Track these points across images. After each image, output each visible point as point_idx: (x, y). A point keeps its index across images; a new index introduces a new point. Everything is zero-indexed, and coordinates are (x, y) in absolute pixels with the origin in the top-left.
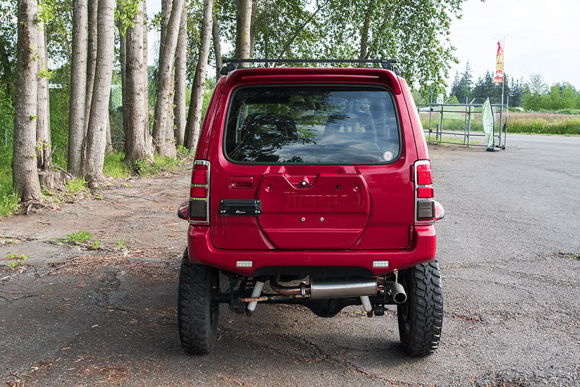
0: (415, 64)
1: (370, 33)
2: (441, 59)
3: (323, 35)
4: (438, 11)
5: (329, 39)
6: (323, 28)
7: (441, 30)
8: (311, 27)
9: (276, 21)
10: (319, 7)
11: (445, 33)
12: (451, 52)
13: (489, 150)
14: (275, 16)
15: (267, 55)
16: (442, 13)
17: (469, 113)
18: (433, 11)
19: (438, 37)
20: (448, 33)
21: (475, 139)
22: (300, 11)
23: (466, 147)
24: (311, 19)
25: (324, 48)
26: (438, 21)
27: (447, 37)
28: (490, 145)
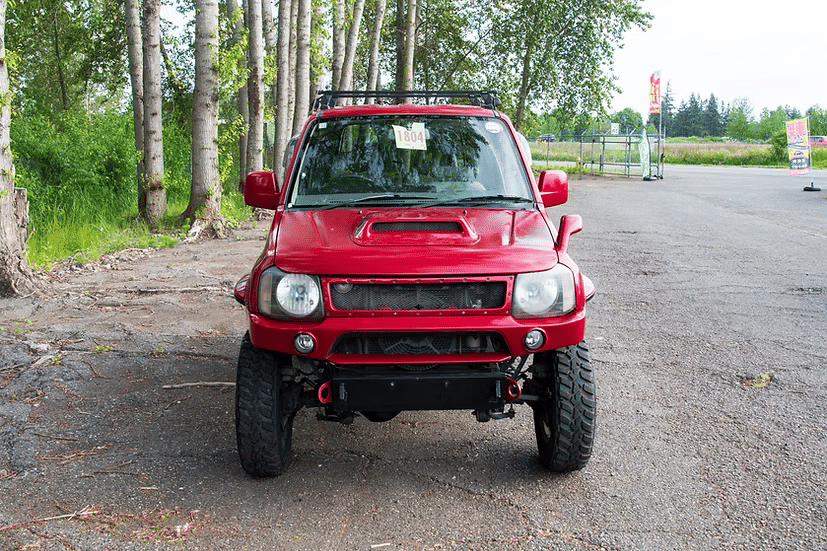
0: (578, 95)
1: (531, 64)
2: (604, 90)
3: (484, 65)
4: (602, 40)
5: (491, 70)
6: (486, 58)
7: (603, 60)
8: (472, 57)
9: (436, 52)
10: (481, 38)
11: (607, 62)
12: (614, 82)
13: (645, 179)
14: (435, 47)
15: (427, 86)
16: (605, 43)
17: (629, 144)
18: (597, 41)
19: (602, 67)
20: (611, 63)
21: (634, 170)
22: (461, 41)
23: (626, 177)
24: (474, 48)
25: (485, 79)
26: (600, 51)
27: (611, 66)
28: (646, 174)
